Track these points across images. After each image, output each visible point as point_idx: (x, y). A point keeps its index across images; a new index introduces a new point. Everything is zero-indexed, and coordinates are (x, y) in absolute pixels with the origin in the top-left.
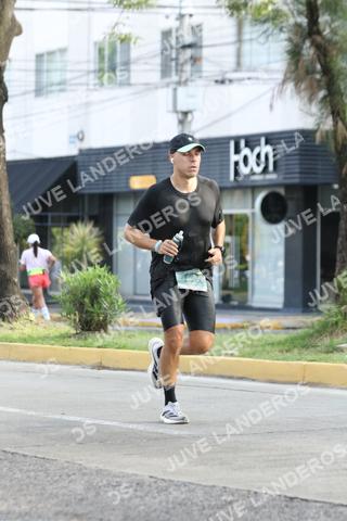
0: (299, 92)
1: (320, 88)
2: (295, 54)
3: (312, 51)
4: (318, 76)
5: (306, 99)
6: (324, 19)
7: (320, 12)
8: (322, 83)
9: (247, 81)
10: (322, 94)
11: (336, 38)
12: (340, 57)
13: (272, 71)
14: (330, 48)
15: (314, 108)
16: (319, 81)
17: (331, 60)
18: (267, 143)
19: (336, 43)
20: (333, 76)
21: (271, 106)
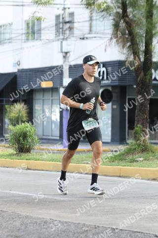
0: (118, 44)
1: (128, 42)
2: (116, 26)
3: (124, 25)
4: (127, 36)
5: (121, 47)
6: (129, 10)
7: (128, 7)
8: (129, 39)
9: (94, 39)
10: (129, 44)
11: (135, 19)
12: (137, 27)
13: (106, 34)
14: (132, 24)
15: (125, 51)
16: (127, 38)
17: (133, 29)
18: (103, 67)
19: (135, 21)
20: (134, 36)
21: (105, 50)
